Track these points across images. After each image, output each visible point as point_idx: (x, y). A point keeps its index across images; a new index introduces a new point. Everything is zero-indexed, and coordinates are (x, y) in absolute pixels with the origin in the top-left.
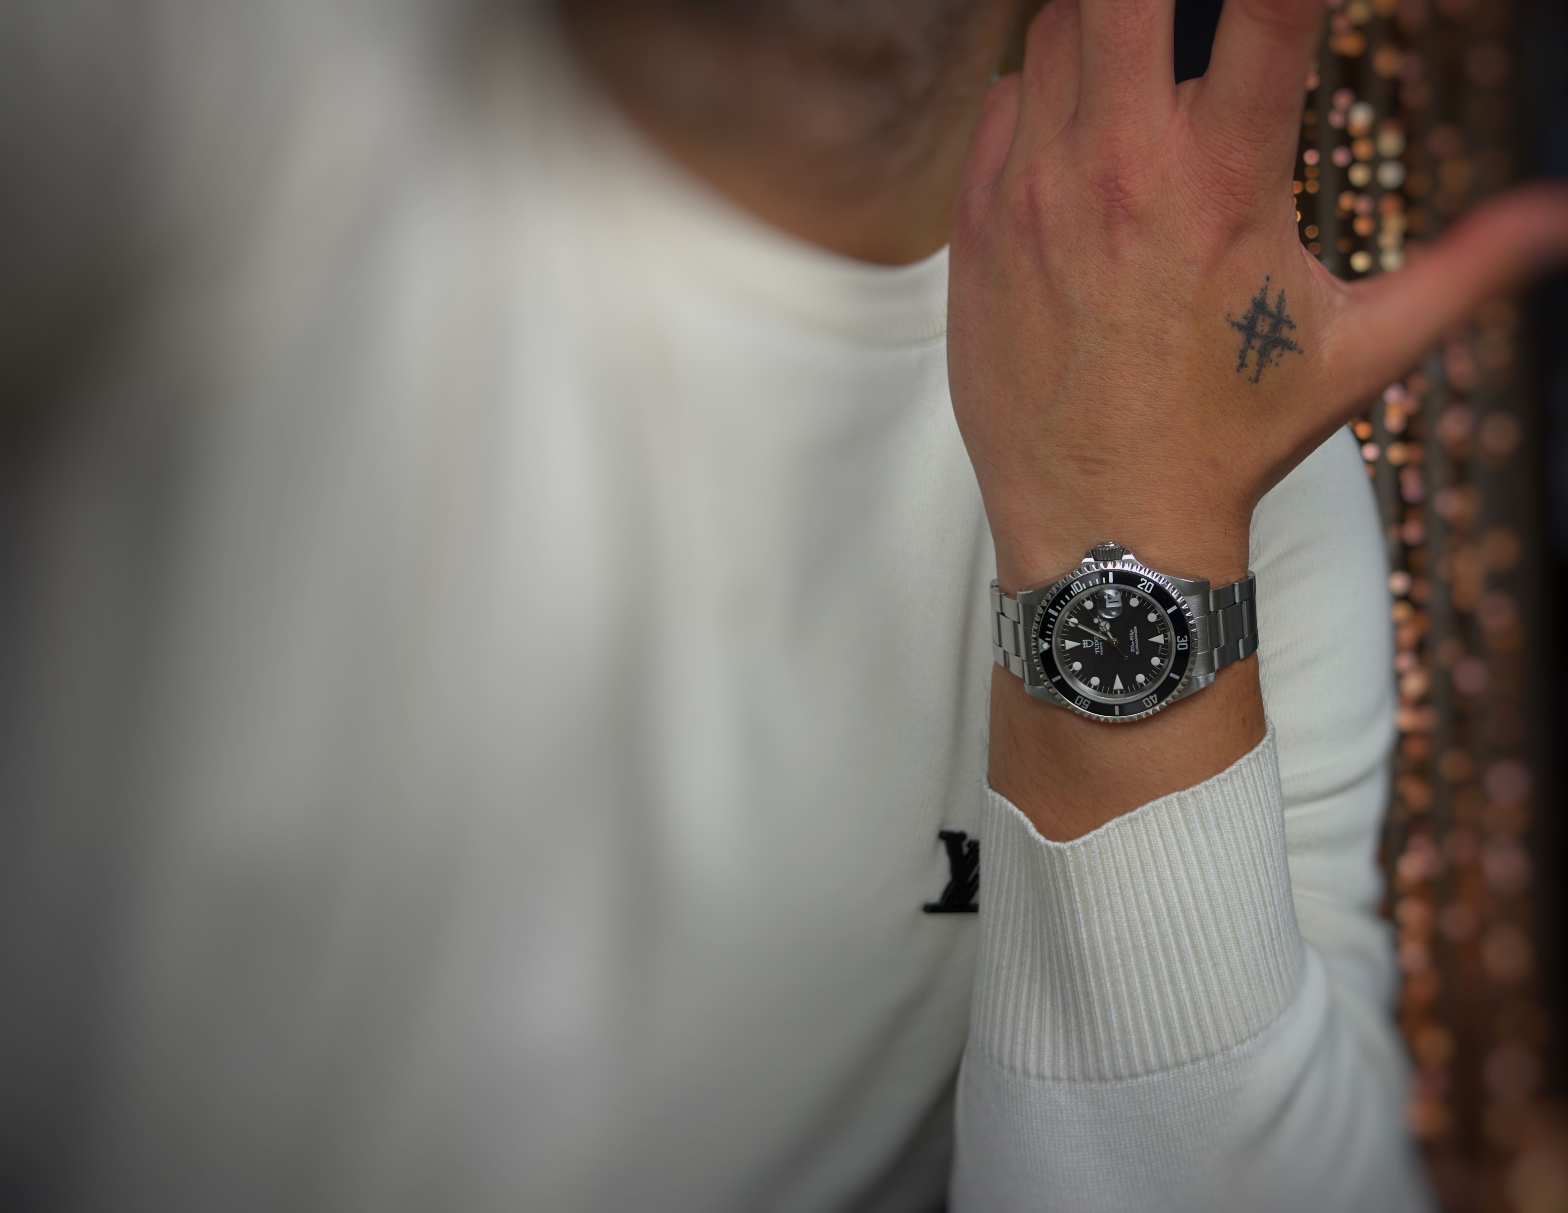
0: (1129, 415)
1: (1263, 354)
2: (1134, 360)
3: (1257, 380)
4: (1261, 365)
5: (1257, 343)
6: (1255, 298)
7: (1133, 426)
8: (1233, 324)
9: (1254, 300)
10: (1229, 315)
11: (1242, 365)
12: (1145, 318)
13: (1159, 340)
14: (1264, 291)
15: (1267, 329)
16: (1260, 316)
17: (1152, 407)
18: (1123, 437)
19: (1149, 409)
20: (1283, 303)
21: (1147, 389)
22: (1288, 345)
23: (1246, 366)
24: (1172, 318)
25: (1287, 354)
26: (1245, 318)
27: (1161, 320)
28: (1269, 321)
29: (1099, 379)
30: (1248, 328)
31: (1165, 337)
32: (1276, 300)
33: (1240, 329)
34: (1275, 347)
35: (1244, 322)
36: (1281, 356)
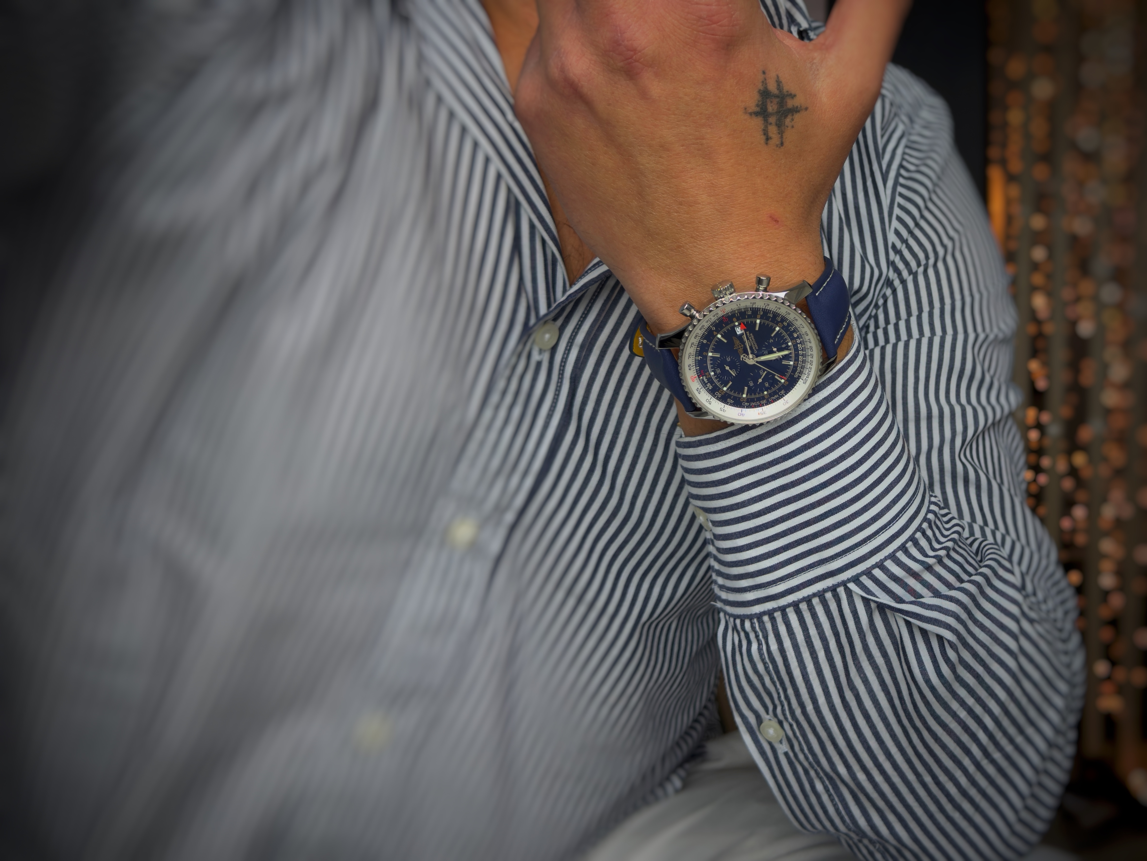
1: (780, 125)
3: (782, 144)
4: (781, 133)
5: (772, 120)
6: (760, 90)
8: (751, 114)
9: (759, 92)
10: (746, 110)
11: (768, 138)
14: (764, 82)
15: (777, 107)
16: (768, 100)
20: (781, 85)
22: (795, 110)
23: (771, 138)
25: (797, 116)
26: (757, 106)
28: (776, 101)
30: (762, 112)
32: (775, 85)
33: (757, 116)
34: (786, 117)
35: (757, 109)
36: (793, 120)
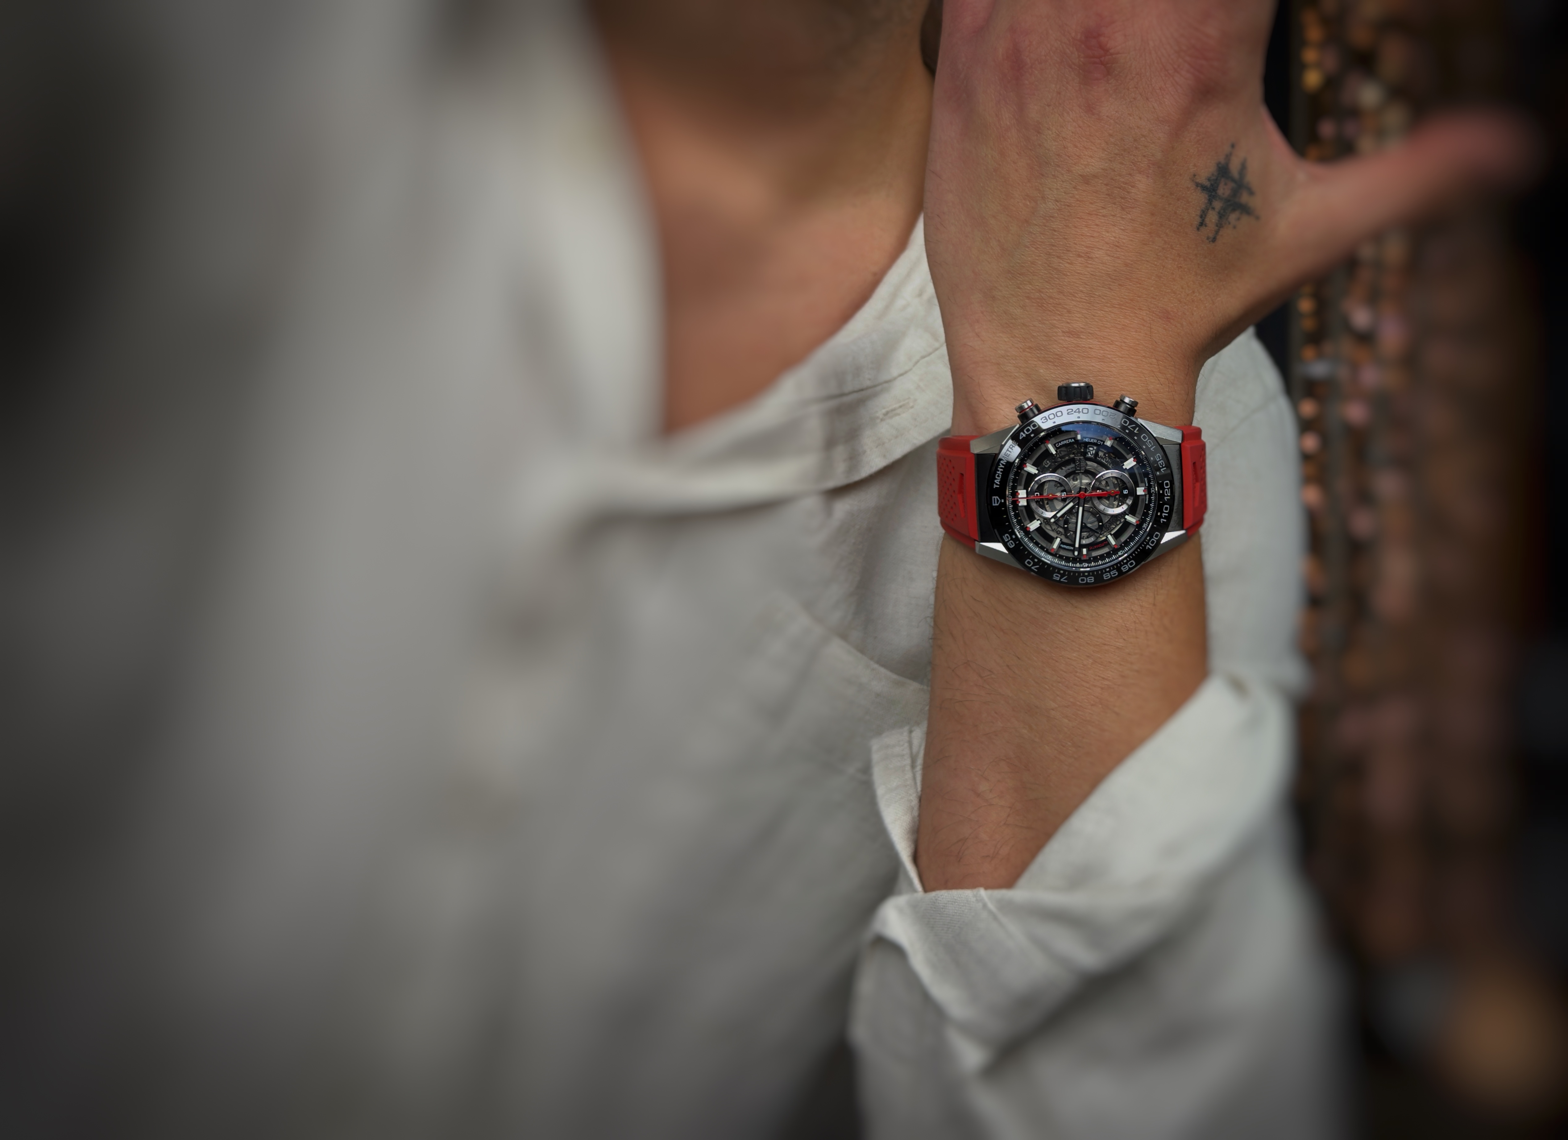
0: (1090, 262)
1: (1222, 216)
2: (1101, 211)
3: (1214, 239)
4: (1220, 226)
5: (1218, 205)
6: (1220, 162)
7: (1092, 273)
8: (1197, 185)
9: (1218, 164)
10: (1195, 175)
11: (1202, 224)
12: (1114, 171)
13: (1126, 193)
14: (1228, 157)
15: (1229, 193)
16: (1223, 180)
17: (1112, 257)
18: (1082, 282)
19: (1109, 258)
20: (1245, 171)
21: (1110, 239)
22: (1245, 210)
23: (1206, 226)
24: (1141, 173)
25: (1245, 218)
26: (1209, 180)
27: (1130, 174)
28: (1231, 185)
29: (1065, 227)
31: (1133, 191)
32: (1239, 167)
33: (1204, 190)
34: (1234, 210)
35: (1207, 184)
36: (1239, 219)
